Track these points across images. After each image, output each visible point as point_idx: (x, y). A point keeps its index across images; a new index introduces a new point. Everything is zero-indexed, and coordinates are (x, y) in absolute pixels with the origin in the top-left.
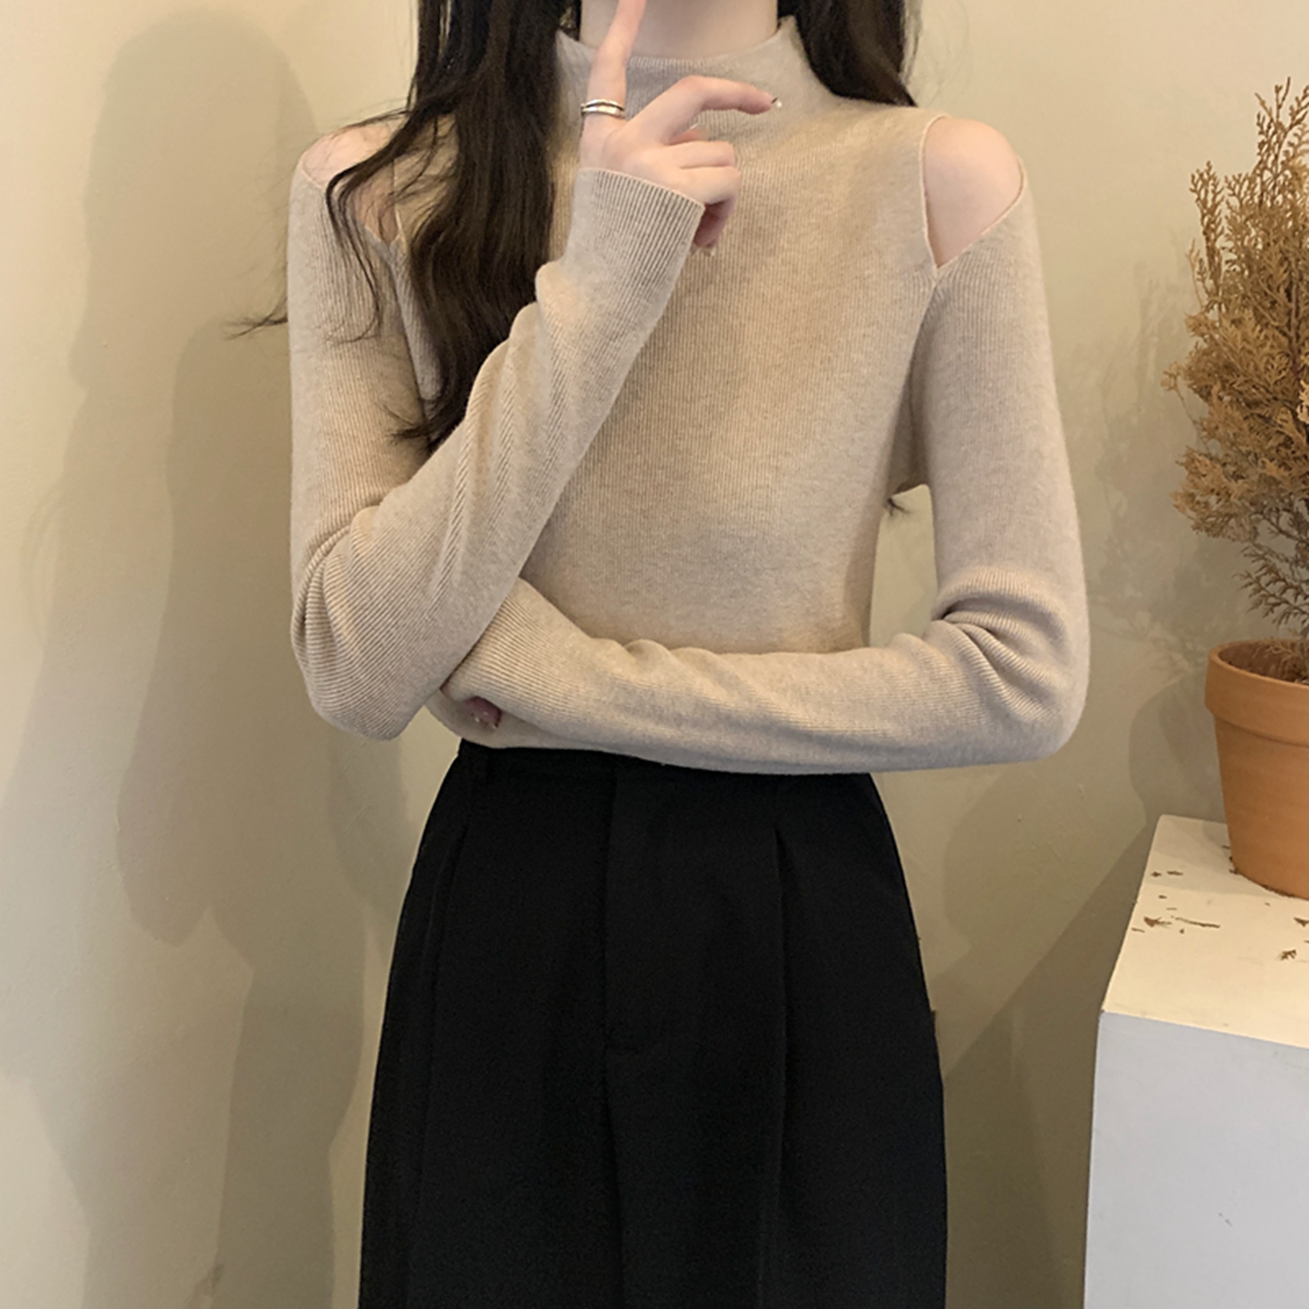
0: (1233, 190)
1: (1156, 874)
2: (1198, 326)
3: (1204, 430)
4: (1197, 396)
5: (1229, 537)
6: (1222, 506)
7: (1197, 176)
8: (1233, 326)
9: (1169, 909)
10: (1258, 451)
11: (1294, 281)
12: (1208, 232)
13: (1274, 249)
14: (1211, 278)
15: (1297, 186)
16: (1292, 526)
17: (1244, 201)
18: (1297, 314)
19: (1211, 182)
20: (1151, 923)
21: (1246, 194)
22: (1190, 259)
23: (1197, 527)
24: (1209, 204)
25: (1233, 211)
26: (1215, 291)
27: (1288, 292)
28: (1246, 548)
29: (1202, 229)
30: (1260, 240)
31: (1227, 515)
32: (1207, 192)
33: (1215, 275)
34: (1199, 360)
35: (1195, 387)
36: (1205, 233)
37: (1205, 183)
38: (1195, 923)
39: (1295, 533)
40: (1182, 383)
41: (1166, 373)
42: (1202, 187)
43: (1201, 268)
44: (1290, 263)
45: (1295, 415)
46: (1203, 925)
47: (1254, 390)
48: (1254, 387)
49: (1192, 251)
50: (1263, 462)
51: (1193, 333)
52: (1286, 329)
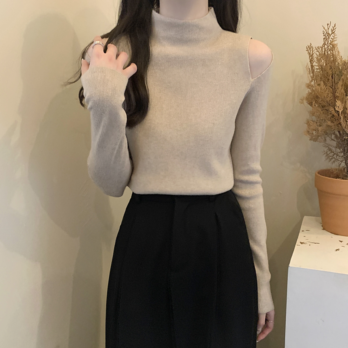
0: (317, 50)
1: (303, 231)
2: (309, 86)
3: (311, 114)
4: (309, 105)
5: (319, 141)
6: (317, 134)
7: (308, 47)
8: (318, 86)
9: (306, 239)
10: (325, 118)
11: (334, 74)
12: (311, 61)
13: (328, 65)
14: (312, 73)
15: (334, 49)
16: (335, 138)
17: (320, 53)
18: (335, 82)
19: (311, 48)
20: (302, 243)
21: (320, 51)
22: (306, 68)
23: (311, 140)
24: (311, 54)
25: (317, 56)
26: (313, 77)
27: (332, 77)
28: (324, 144)
29: (309, 60)
30: (324, 63)
31: (318, 136)
32: (310, 51)
33: (313, 72)
34: (309, 96)
35: (308, 102)
36: (310, 62)
37: (310, 49)
38: (313, 243)
39: (336, 140)
40: (305, 102)
41: (300, 99)
42: (309, 50)
43: (309, 70)
44: (332, 69)
45: (335, 109)
46: (315, 243)
47: (324, 103)
48: (324, 102)
49: (307, 66)
50: (327, 122)
51: (307, 88)
52: (332, 87)
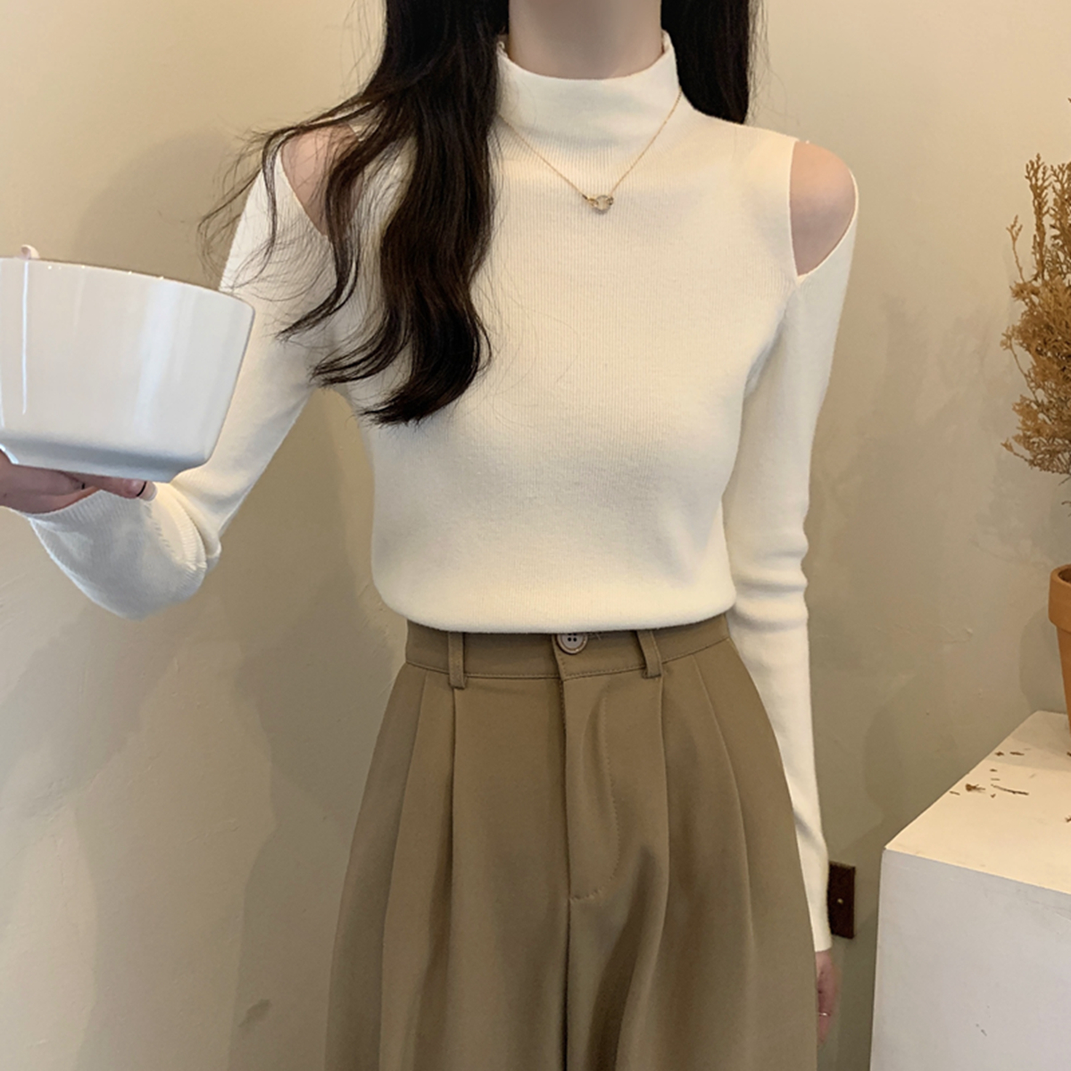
0: (1058, 177)
1: (1000, 754)
2: (1020, 292)
3: (1032, 381)
7: (1030, 166)
17: (1065, 186)
19: (1041, 170)
21: (1067, 179)
31: (1053, 452)
32: (1037, 179)
37: (1036, 172)
38: (1009, 791)
40: (1015, 342)
41: (1003, 334)
42: (1033, 174)
46: (1014, 792)
